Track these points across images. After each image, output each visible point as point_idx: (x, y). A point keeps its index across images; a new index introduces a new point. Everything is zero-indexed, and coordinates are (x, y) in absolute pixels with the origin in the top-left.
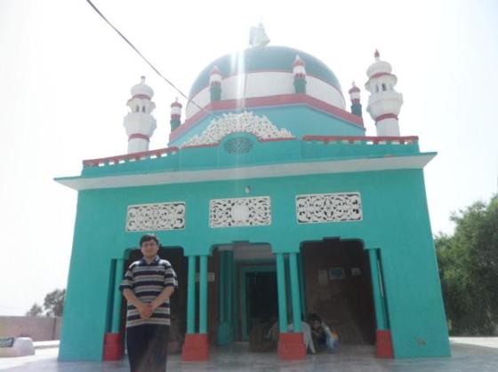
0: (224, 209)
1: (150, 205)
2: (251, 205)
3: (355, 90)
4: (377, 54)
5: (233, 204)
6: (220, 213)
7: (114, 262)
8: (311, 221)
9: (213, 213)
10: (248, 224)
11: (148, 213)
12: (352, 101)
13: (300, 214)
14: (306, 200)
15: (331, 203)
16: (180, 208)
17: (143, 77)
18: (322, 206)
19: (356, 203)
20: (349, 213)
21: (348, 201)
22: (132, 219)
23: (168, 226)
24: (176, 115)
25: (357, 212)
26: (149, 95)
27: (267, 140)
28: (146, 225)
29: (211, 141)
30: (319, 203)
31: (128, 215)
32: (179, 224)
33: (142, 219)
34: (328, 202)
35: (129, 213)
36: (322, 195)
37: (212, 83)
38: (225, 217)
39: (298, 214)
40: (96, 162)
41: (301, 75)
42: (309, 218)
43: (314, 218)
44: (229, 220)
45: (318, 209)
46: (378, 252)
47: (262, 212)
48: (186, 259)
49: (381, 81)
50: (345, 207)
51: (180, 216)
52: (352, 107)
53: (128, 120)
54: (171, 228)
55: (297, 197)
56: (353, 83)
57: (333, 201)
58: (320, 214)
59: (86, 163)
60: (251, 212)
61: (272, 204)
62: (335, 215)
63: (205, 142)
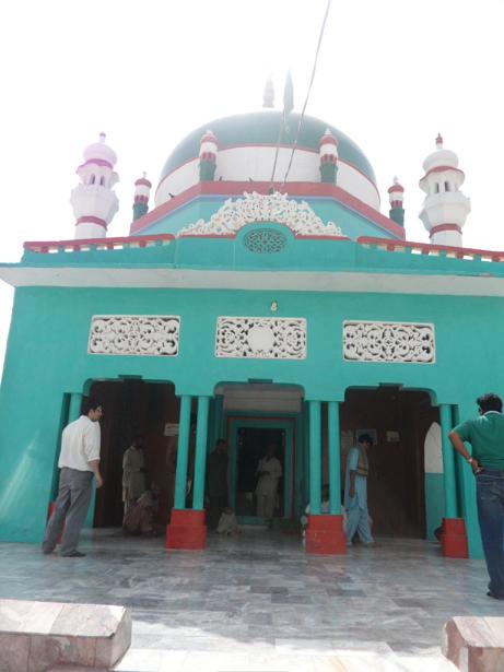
0: (238, 331)
1: (126, 317)
2: (276, 329)
3: (397, 188)
4: (439, 140)
5: (251, 326)
6: (232, 337)
7: (68, 397)
8: (362, 359)
9: (221, 337)
10: (272, 356)
11: (122, 327)
12: (392, 203)
13: (348, 347)
14: (357, 328)
15: (392, 335)
16: (171, 325)
17: (103, 135)
18: (380, 338)
19: (427, 338)
20: (416, 352)
21: (416, 335)
22: (98, 336)
23: (152, 350)
24: (142, 197)
25: (428, 351)
26: (111, 162)
27: (306, 237)
28: (119, 345)
29: (224, 231)
30: (375, 333)
31: (92, 328)
32: (169, 349)
33: (112, 336)
34: (388, 334)
35: (93, 325)
36: (381, 323)
37: (204, 155)
38: (238, 343)
39: (345, 346)
40: (45, 246)
41: (332, 157)
42: (360, 354)
43: (367, 354)
44: (245, 347)
45: (374, 342)
46: (454, 408)
47: (293, 340)
48: (178, 400)
49: (443, 177)
50: (412, 343)
51: (171, 337)
52: (391, 212)
53: (75, 194)
54: (157, 353)
55: (345, 322)
56: (395, 179)
57: (395, 333)
58: (375, 350)
59: (28, 246)
60: (276, 339)
61: (308, 329)
62: (396, 353)
63: (215, 231)
